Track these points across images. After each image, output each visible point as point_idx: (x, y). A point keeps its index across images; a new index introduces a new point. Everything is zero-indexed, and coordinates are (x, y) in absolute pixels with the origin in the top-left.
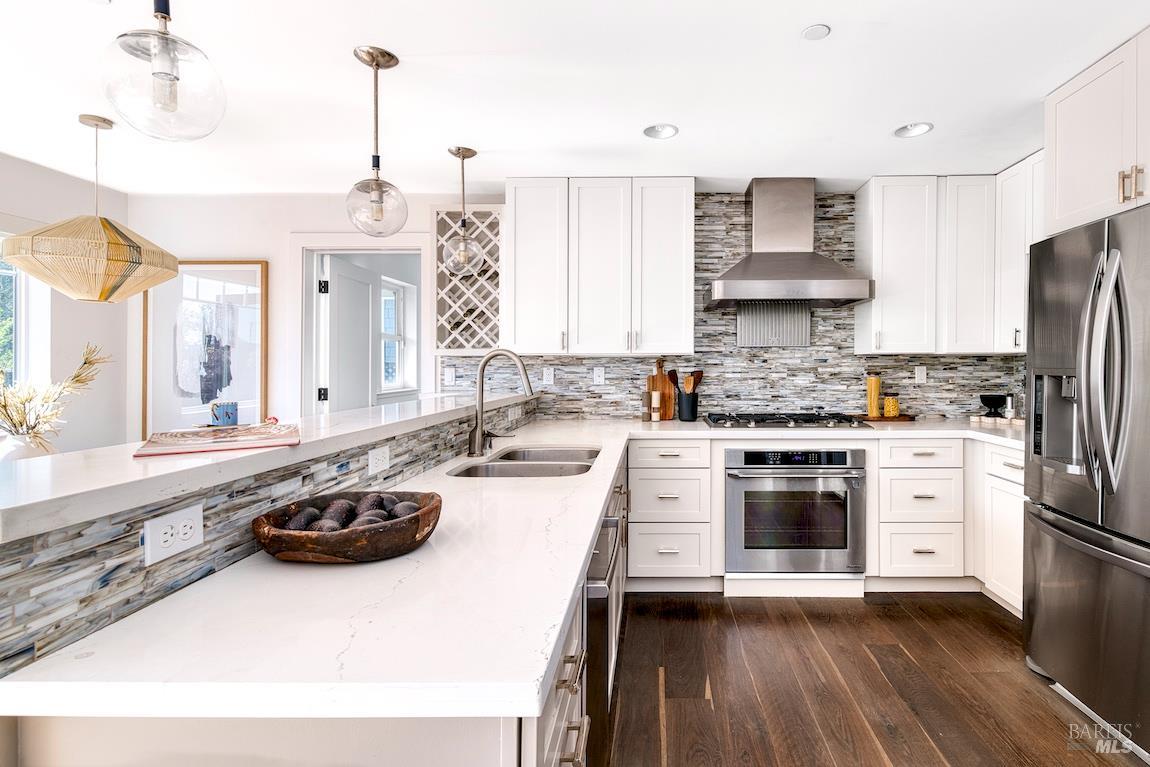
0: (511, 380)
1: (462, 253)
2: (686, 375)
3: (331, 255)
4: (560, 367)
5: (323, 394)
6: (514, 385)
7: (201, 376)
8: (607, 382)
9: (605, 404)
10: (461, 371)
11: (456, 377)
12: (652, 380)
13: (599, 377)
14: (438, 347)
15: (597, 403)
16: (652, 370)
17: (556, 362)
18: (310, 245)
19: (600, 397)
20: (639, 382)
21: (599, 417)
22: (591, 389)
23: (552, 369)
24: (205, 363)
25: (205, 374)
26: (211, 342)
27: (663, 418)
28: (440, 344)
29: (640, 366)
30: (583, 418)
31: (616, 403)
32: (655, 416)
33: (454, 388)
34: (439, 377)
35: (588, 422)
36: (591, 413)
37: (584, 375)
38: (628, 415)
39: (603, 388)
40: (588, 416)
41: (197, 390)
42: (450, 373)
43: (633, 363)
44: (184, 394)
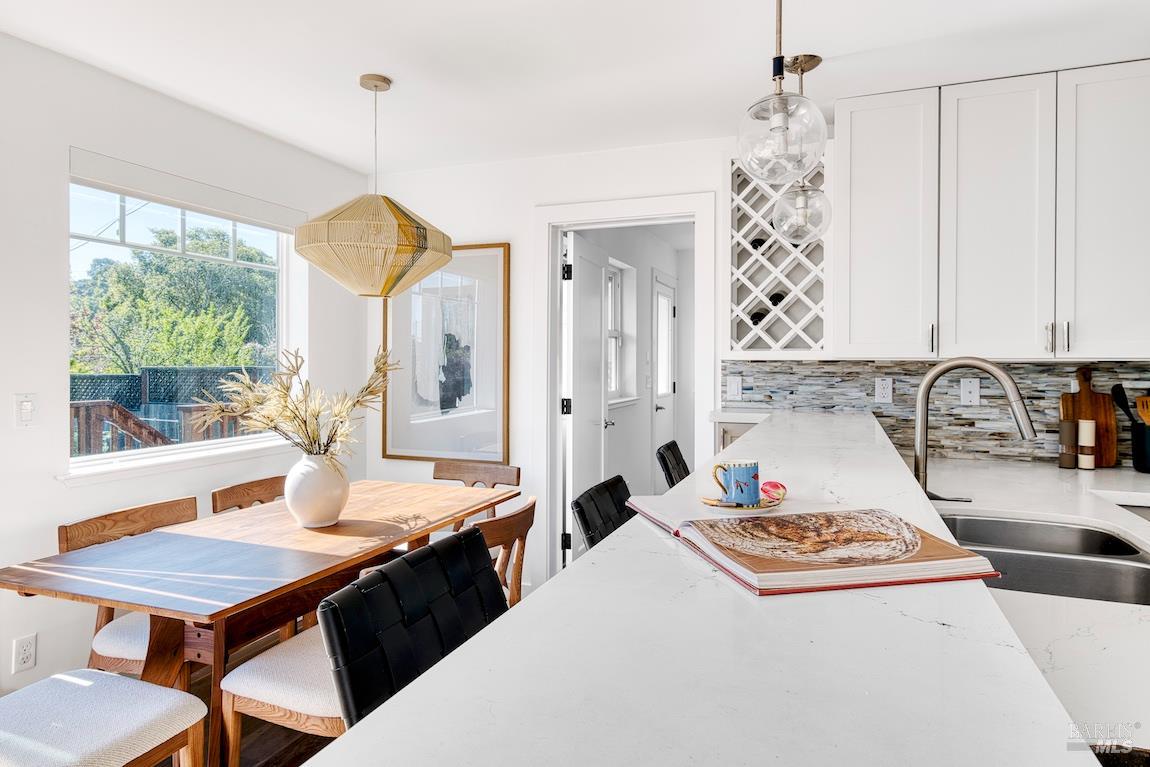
0: (824, 394)
1: (800, 211)
2: (1139, 394)
3: (575, 232)
4: (902, 377)
5: (566, 406)
6: (829, 403)
7: (440, 382)
8: (985, 402)
9: (980, 436)
10: (750, 382)
11: (744, 389)
12: (1070, 400)
13: (969, 392)
14: (732, 348)
15: (968, 434)
16: (1067, 385)
17: (896, 370)
18: (556, 221)
19: (972, 424)
20: (1042, 403)
21: (971, 456)
22: (955, 412)
23: (889, 380)
24: (443, 367)
25: (444, 379)
26: (451, 342)
27: (1099, 465)
28: (734, 344)
29: (1044, 377)
30: (942, 456)
31: (1000, 436)
32: (1086, 461)
33: (739, 404)
34: (720, 389)
35: (949, 461)
36: (956, 449)
37: (945, 390)
38: (1021, 455)
39: (976, 411)
40: (950, 453)
41: (437, 399)
42: (735, 383)
43: (1034, 372)
44: (424, 402)
